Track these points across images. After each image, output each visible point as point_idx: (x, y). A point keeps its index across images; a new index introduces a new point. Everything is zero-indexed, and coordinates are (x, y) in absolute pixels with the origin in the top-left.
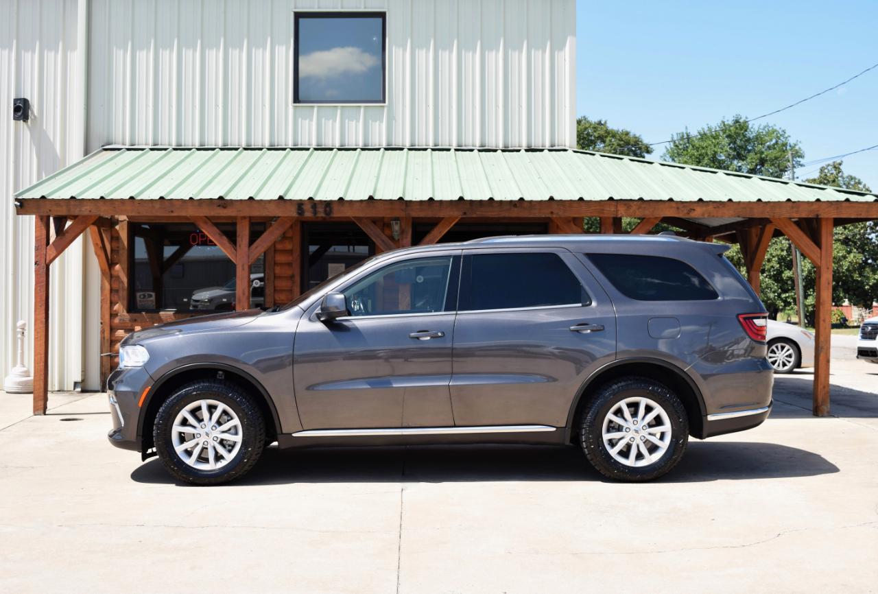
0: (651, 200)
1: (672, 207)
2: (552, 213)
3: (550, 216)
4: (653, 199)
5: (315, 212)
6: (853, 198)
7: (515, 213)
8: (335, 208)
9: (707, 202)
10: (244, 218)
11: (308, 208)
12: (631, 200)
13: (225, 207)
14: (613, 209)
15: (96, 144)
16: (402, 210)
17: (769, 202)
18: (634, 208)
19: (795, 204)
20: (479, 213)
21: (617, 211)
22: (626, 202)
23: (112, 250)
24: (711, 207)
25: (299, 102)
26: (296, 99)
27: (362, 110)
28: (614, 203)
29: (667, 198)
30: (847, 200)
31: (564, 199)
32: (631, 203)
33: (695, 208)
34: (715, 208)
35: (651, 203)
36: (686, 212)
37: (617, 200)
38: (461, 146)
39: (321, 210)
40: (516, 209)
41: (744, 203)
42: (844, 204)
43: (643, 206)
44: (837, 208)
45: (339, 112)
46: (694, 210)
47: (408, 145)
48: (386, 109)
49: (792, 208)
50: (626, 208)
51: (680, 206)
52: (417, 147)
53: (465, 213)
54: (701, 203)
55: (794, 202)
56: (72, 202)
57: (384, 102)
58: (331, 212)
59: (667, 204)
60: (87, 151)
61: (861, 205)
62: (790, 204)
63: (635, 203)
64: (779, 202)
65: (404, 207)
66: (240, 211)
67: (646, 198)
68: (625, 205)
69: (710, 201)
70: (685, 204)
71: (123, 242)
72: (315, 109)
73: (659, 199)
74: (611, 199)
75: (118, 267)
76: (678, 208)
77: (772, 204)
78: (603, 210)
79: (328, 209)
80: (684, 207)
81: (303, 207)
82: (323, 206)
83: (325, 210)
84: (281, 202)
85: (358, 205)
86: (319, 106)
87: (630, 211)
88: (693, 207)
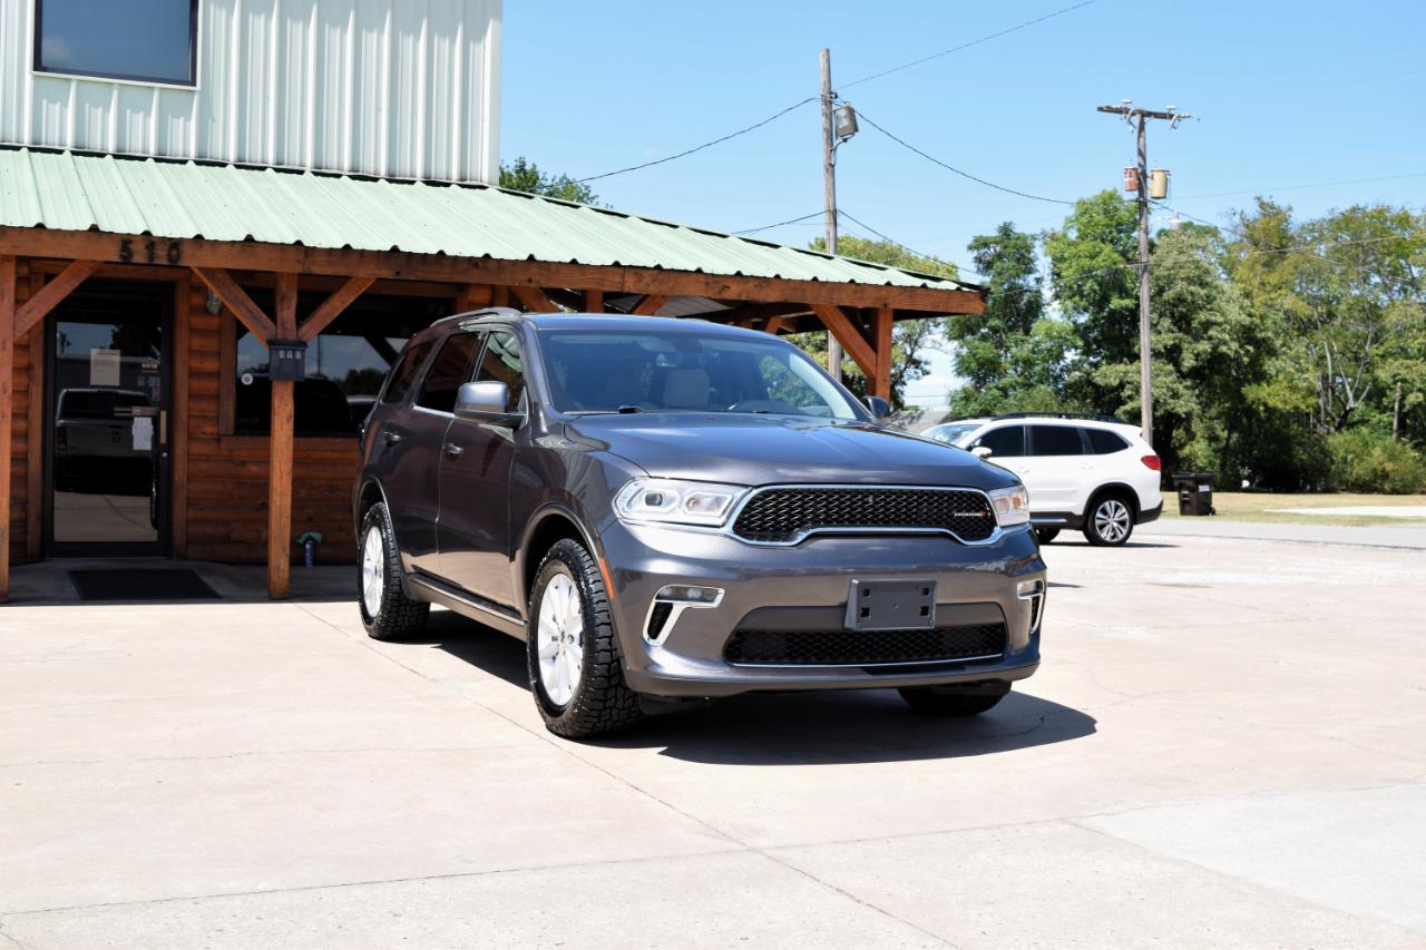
0: (672, 270)
1: (698, 282)
2: (530, 281)
3: (527, 284)
4: (675, 268)
5: (151, 257)
6: (931, 284)
8: (187, 250)
9: (747, 277)
11: (139, 248)
12: (644, 267)
14: (618, 280)
16: (298, 261)
17: (827, 282)
18: (648, 279)
19: (859, 288)
20: (420, 274)
21: (624, 283)
22: (639, 271)
24: (751, 285)
25: (45, 69)
26: (38, 65)
27: (156, 94)
28: (620, 271)
29: (694, 269)
30: (924, 286)
31: (549, 259)
32: (643, 272)
33: (730, 285)
34: (757, 286)
35: (672, 275)
36: (716, 290)
37: (625, 267)
38: (321, 168)
39: (162, 252)
40: (476, 271)
41: (795, 282)
42: (919, 292)
43: (662, 277)
44: (911, 297)
45: (115, 93)
46: (728, 287)
47: (231, 159)
48: (196, 97)
49: (856, 292)
50: (636, 278)
51: (711, 280)
52: (248, 164)
53: (398, 273)
54: (738, 278)
55: (859, 284)
57: (193, 83)
58: (178, 257)
59: (693, 277)
61: (940, 294)
62: (853, 287)
63: (650, 272)
64: (840, 283)
65: (302, 257)
66: (16, 247)
67: (665, 266)
68: (636, 274)
69: (752, 276)
70: (718, 278)
72: (73, 86)
73: (682, 268)
74: (617, 264)
76: (707, 284)
77: (829, 286)
78: (605, 279)
79: (174, 253)
80: (715, 282)
81: (132, 246)
82: (166, 247)
83: (169, 255)
84: (93, 235)
85: (226, 248)
86: (80, 81)
87: (642, 284)
88: (727, 284)
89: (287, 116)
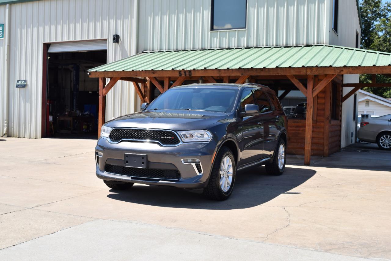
1: (332, 70)
2: (278, 73)
3: (277, 75)
5: (185, 75)
7: (262, 74)
8: (192, 72)
9: (348, 67)
10: (167, 77)
11: (182, 73)
13: (154, 73)
14: (305, 71)
15: (141, 50)
16: (217, 73)
18: (314, 70)
21: (307, 72)
22: (311, 68)
23: (145, 91)
26: (212, 29)
27: (237, 32)
28: (305, 68)
29: (329, 66)
31: (282, 67)
32: (313, 68)
33: (343, 70)
34: (352, 69)
35: (322, 68)
36: (339, 71)
37: (306, 67)
38: (278, 46)
39: (187, 74)
40: (263, 72)
41: (367, 67)
43: (319, 69)
45: (228, 33)
46: (343, 71)
47: (255, 46)
48: (246, 31)
50: (310, 70)
52: (259, 47)
54: (346, 67)
56: (105, 73)
57: (246, 28)
58: (191, 75)
59: (330, 68)
60: (137, 52)
63: (315, 68)
64: (385, 66)
65: (218, 72)
66: (159, 75)
67: (319, 66)
68: (310, 69)
70: (338, 68)
71: (148, 88)
72: (219, 33)
73: (325, 66)
74: (303, 67)
75: (146, 98)
76: (335, 70)
77: (381, 67)
78: (300, 71)
80: (338, 69)
81: (181, 73)
82: (188, 72)
83: (189, 74)
84: (173, 71)
85: (201, 71)
86: (220, 31)
87: (313, 72)
88: (341, 69)
89: (269, 33)
